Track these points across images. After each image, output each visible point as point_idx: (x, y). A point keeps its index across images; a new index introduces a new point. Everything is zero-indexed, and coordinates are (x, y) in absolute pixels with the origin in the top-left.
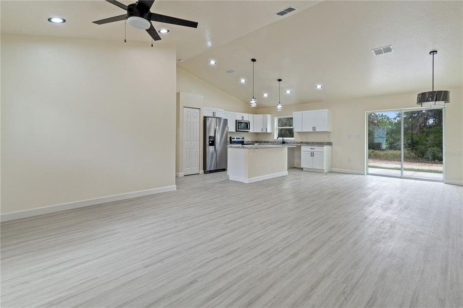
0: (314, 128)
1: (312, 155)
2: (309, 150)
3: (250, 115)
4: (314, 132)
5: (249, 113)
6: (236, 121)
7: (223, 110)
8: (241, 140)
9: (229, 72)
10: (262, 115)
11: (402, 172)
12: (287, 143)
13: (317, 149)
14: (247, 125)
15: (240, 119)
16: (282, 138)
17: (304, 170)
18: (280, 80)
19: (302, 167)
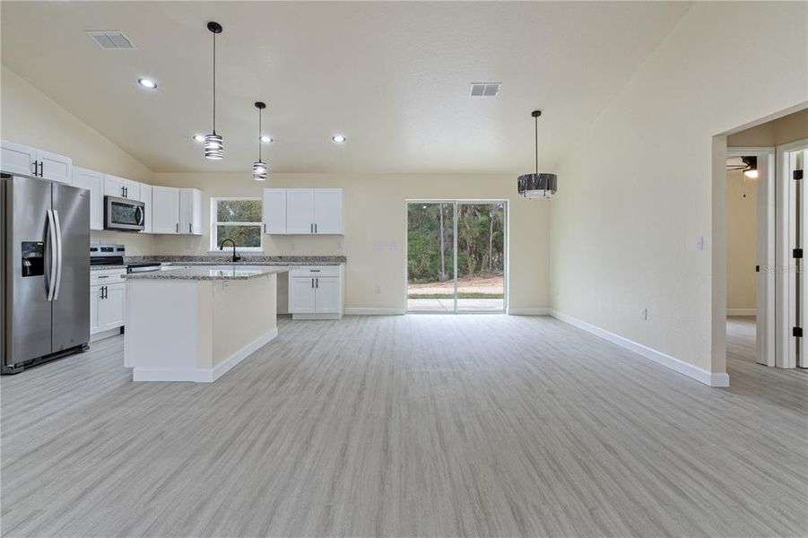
0: (314, 227)
1: (315, 284)
2: (309, 273)
3: (143, 185)
4: (314, 235)
5: (140, 181)
6: (106, 198)
7: (69, 160)
8: (115, 253)
9: (109, 41)
10: (177, 190)
11: (456, 302)
12: (245, 260)
13: (325, 270)
14: (138, 215)
15: (115, 194)
16: (232, 249)
17: (294, 318)
18: (260, 105)
19: (290, 312)
